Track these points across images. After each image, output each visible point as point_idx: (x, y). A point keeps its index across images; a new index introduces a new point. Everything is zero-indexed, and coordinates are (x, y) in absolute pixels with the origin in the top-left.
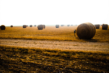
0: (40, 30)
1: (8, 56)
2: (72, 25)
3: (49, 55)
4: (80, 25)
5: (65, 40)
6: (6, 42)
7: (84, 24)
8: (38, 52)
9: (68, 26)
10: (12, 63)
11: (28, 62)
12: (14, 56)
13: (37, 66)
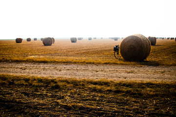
0: (48, 47)
1: (26, 94)
2: (95, 38)
3: (100, 91)
4: (127, 38)
5: (106, 64)
6: (4, 68)
7: (133, 37)
8: (77, 85)
9: (90, 39)
10: (43, 109)
11: (73, 106)
12: (39, 95)
13: (94, 112)
